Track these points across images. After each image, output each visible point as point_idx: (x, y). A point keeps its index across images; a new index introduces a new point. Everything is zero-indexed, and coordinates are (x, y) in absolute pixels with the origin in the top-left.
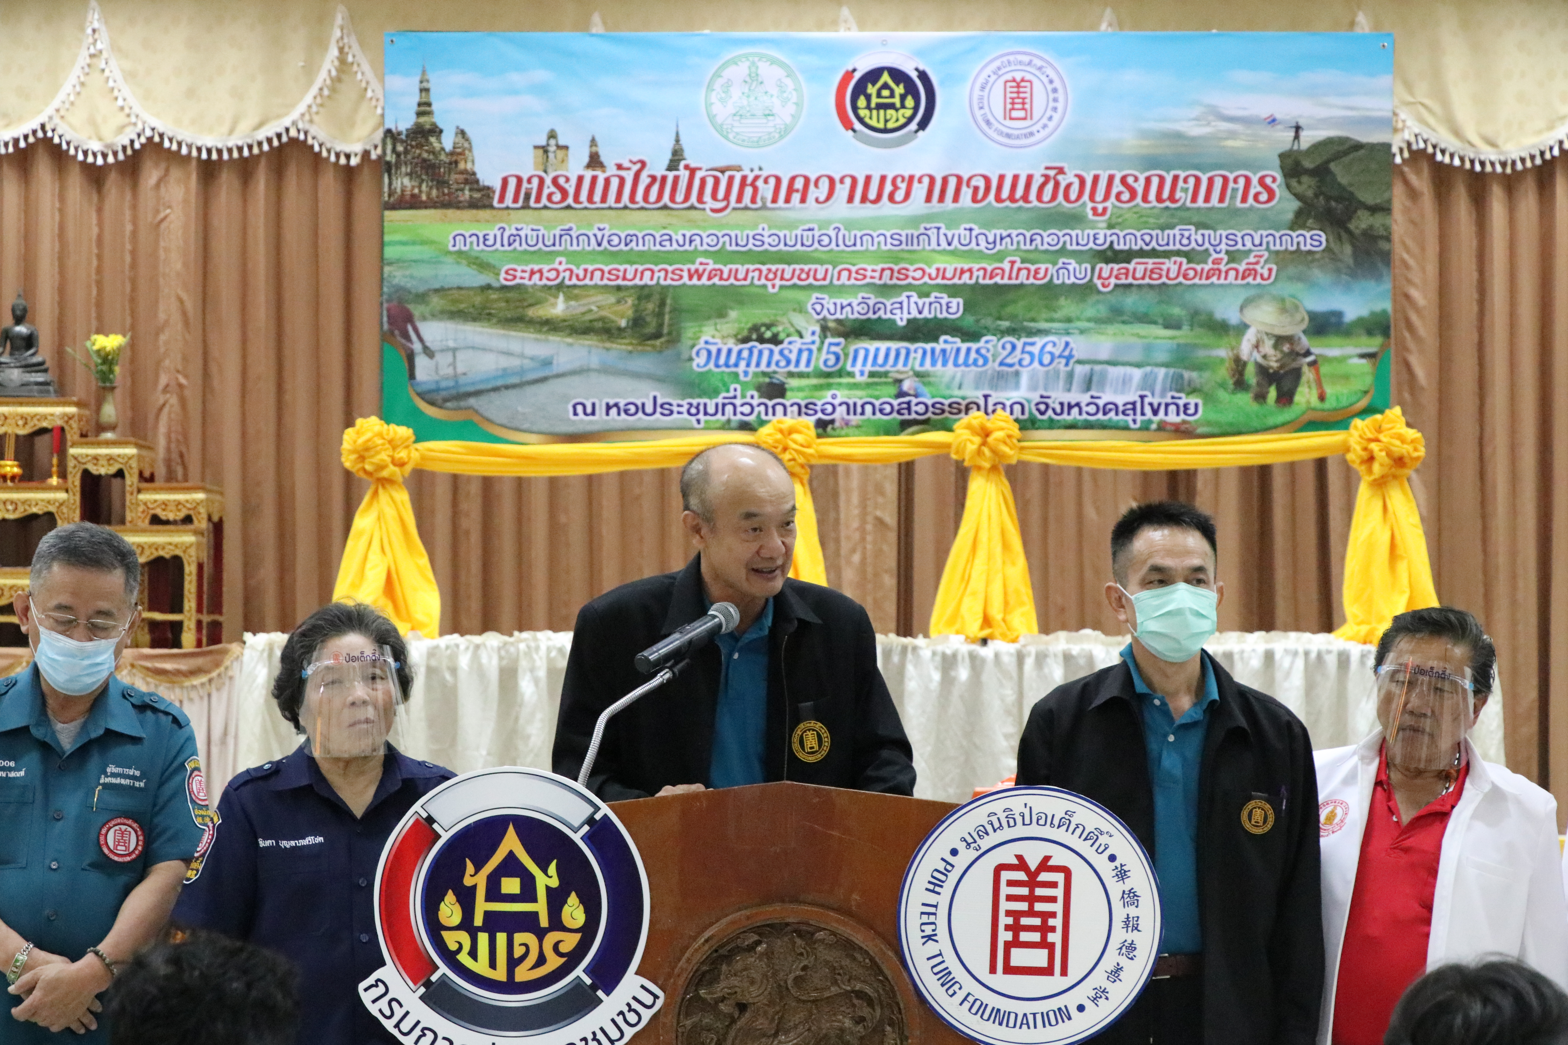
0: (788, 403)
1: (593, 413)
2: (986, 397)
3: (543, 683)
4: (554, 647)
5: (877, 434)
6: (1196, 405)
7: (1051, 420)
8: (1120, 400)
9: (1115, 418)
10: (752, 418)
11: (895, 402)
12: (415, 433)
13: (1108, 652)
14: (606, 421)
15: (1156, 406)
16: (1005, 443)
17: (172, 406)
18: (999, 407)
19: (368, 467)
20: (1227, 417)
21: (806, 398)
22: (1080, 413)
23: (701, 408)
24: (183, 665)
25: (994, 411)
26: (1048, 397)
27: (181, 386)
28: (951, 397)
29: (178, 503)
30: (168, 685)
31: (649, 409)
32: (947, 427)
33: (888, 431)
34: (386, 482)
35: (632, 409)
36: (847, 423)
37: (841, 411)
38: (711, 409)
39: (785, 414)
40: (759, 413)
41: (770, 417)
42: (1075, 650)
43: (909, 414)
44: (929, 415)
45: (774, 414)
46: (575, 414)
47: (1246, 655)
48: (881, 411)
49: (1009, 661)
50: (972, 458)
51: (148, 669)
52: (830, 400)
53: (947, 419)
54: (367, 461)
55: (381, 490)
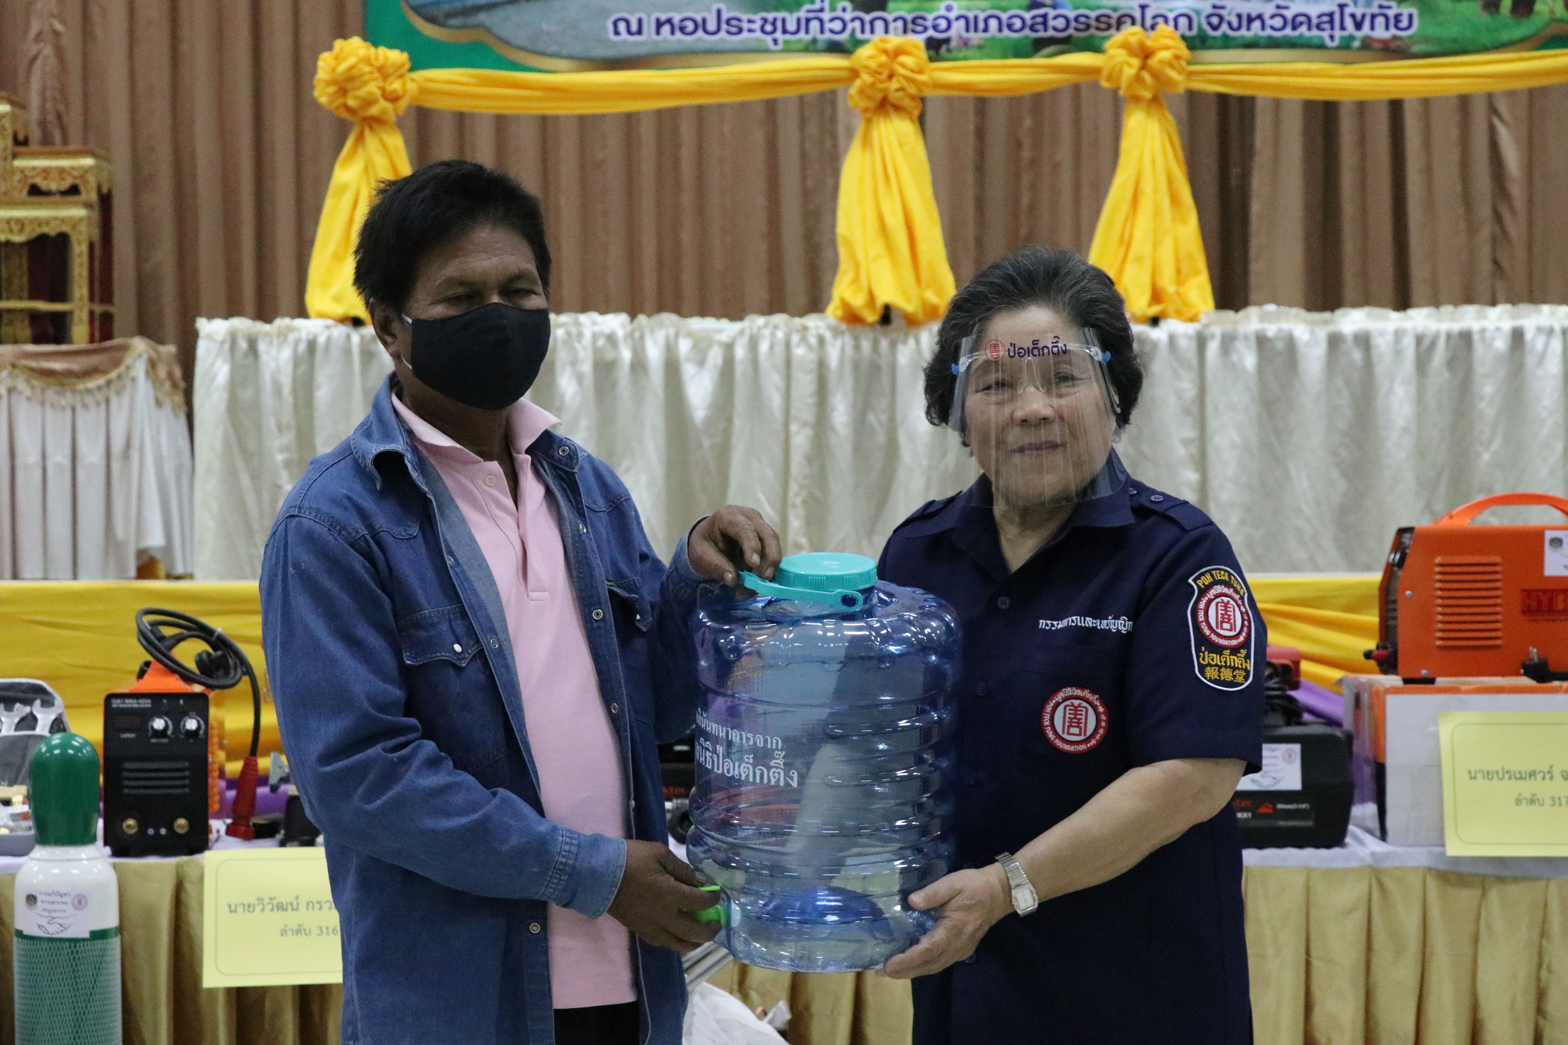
0: (890, 17)
1: (639, 32)
2: (1143, 7)
3: (589, 381)
4: (602, 333)
5: (1005, 56)
6: (1411, 17)
7: (1225, 37)
8: (1314, 11)
9: (1307, 34)
10: (844, 37)
11: (1028, 16)
12: (412, 58)
13: (1313, 333)
14: (656, 42)
15: (1359, 17)
16: (1172, 66)
17: (46, 58)
18: (1160, 20)
19: (351, 102)
20: (1450, 31)
21: (913, 10)
22: (1263, 28)
23: (779, 24)
24: (75, 365)
25: (1153, 27)
26: (1222, 8)
27: (56, 33)
28: (1099, 8)
29: (62, 171)
30: (57, 388)
31: (712, 26)
32: (1093, 46)
33: (1021, 51)
34: (376, 122)
35: (690, 26)
36: (966, 43)
37: (959, 26)
38: (791, 26)
39: (887, 31)
40: (853, 31)
41: (867, 35)
42: (1271, 330)
43: (1046, 30)
44: (1071, 31)
45: (872, 31)
46: (617, 33)
47: (1488, 335)
48: (1010, 27)
49: (1187, 346)
50: (1129, 87)
51: (33, 370)
52: (943, 12)
53: (1092, 37)
54: (351, 94)
55: (367, 132)
